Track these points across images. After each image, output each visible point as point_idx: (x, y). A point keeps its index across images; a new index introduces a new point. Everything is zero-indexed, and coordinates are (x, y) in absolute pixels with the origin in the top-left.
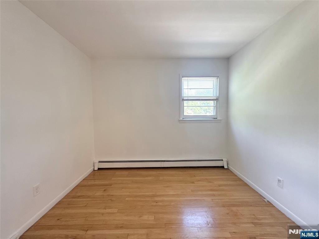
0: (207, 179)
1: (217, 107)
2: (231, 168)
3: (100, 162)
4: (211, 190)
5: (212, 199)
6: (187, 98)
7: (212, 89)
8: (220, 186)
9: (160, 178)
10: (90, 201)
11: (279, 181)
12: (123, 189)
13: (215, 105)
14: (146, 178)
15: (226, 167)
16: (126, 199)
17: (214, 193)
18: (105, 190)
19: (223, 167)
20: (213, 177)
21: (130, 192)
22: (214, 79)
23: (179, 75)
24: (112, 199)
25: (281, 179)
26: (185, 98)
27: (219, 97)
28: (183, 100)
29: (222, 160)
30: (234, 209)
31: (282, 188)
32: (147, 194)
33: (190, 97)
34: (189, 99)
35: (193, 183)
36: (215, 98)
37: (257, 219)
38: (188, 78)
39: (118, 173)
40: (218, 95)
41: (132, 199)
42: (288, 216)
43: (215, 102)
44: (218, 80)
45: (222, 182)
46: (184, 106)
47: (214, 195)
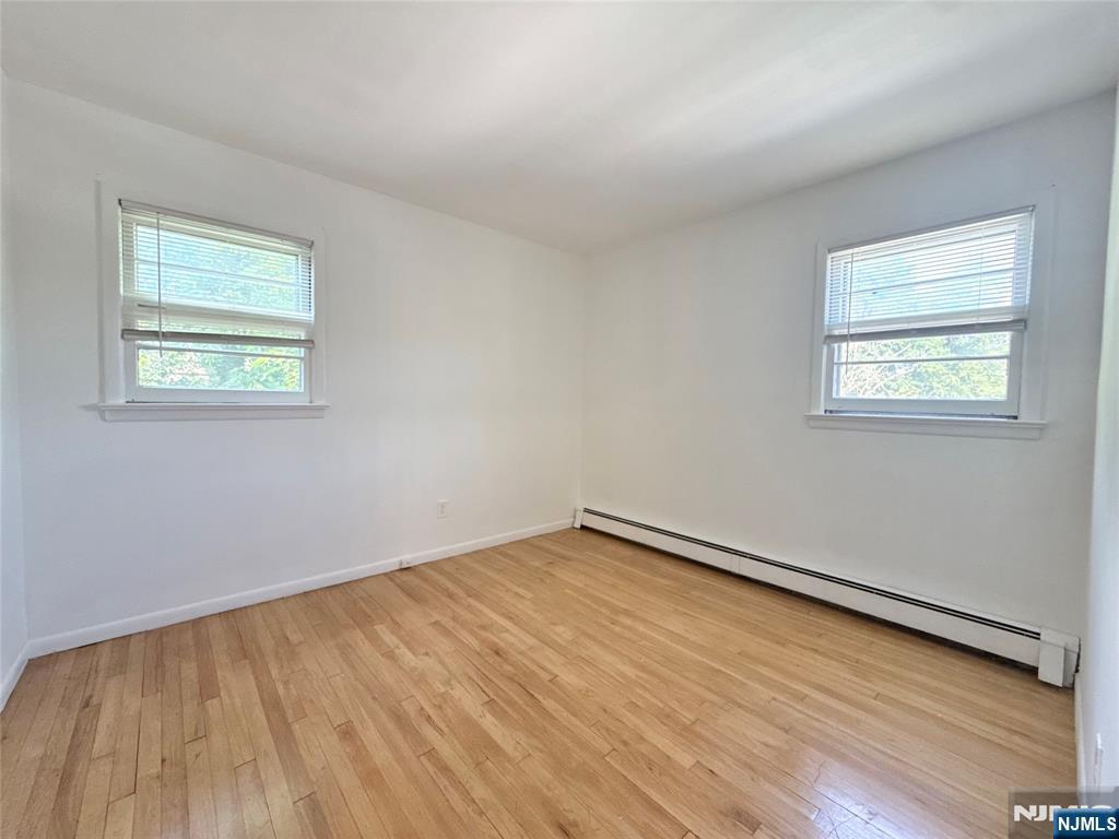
3: (586, 510)
6: (845, 332)
18: (550, 563)
19: (1032, 671)
24: (545, 580)
26: (835, 333)
28: (832, 338)
29: (1036, 636)
34: (851, 335)
41: (576, 595)
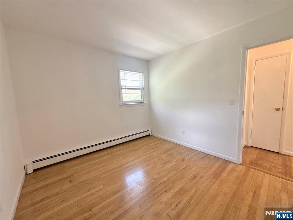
0: (145, 144)
1: (143, 95)
2: (154, 134)
3: (34, 162)
4: (153, 149)
5: (157, 153)
7: (139, 82)
8: (155, 145)
9: (115, 154)
10: (64, 195)
11: (183, 131)
12: (90, 173)
13: (142, 93)
14: (103, 158)
15: (151, 135)
16: (102, 177)
17: (155, 149)
18: (70, 182)
19: (149, 135)
20: (149, 142)
21: (99, 172)
22: (140, 74)
23: (118, 67)
24: (88, 183)
25: (184, 130)
26: (123, 87)
27: (144, 87)
29: (148, 131)
30: (169, 152)
31: (184, 135)
32: (115, 167)
33: (127, 86)
34: (126, 88)
35: (140, 149)
36: (142, 88)
37: (180, 152)
38: (125, 71)
39: (67, 165)
40: (143, 86)
41: (106, 174)
42: (188, 147)
43: (142, 91)
44: (143, 75)
45: (155, 143)
46: (123, 93)
47: (156, 151)
